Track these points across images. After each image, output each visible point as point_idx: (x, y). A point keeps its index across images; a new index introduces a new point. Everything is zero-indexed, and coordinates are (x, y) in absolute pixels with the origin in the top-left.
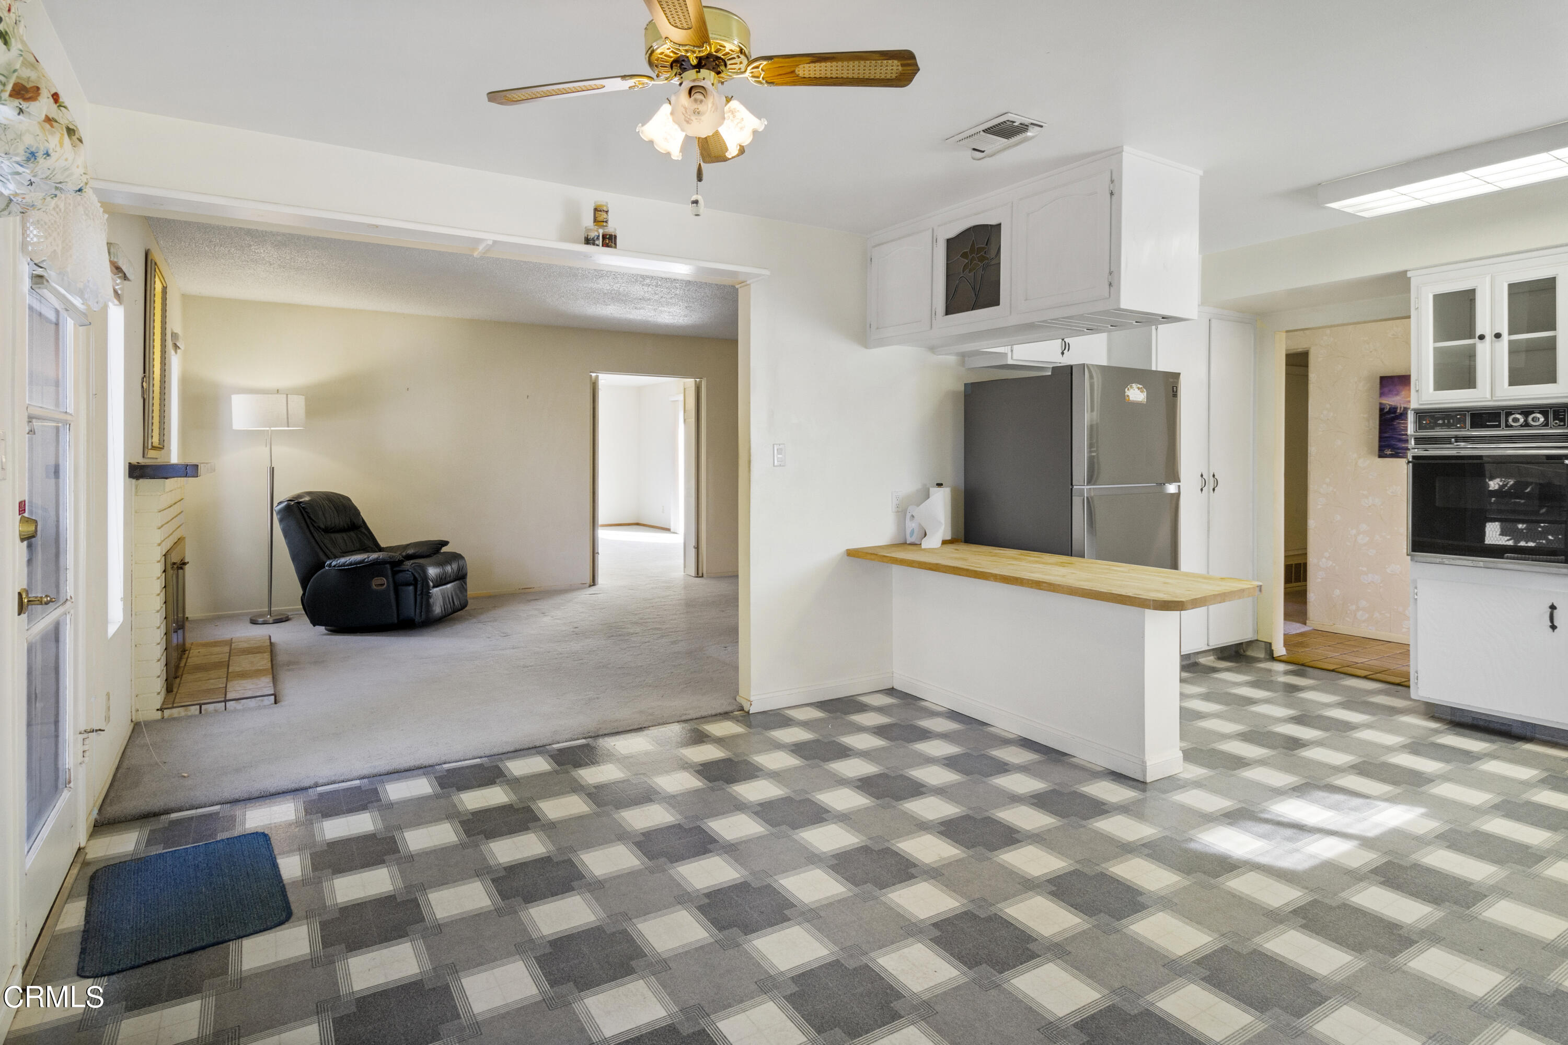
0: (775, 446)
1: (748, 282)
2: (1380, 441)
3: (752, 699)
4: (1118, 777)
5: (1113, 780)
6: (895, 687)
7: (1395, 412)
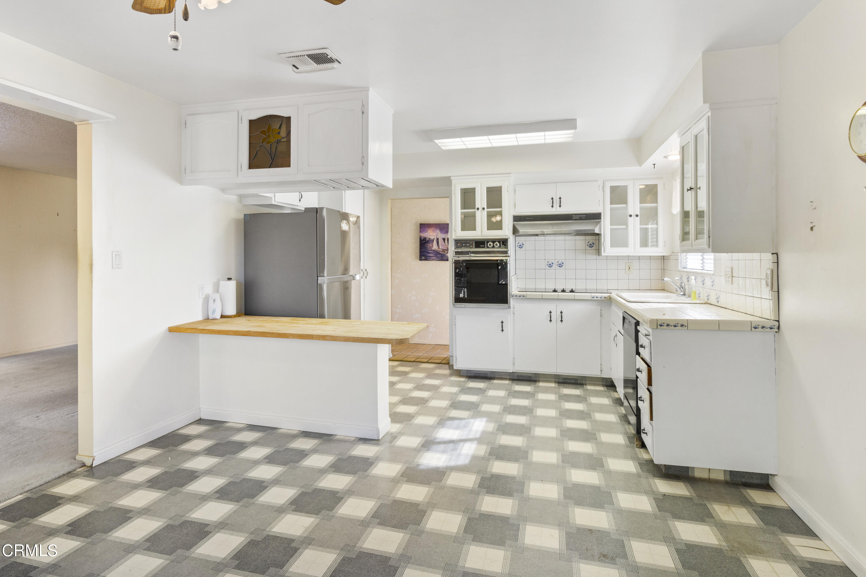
0: (113, 253)
1: (90, 122)
2: (420, 253)
3: (95, 454)
4: (365, 440)
5: (364, 443)
6: (201, 418)
7: (426, 240)
